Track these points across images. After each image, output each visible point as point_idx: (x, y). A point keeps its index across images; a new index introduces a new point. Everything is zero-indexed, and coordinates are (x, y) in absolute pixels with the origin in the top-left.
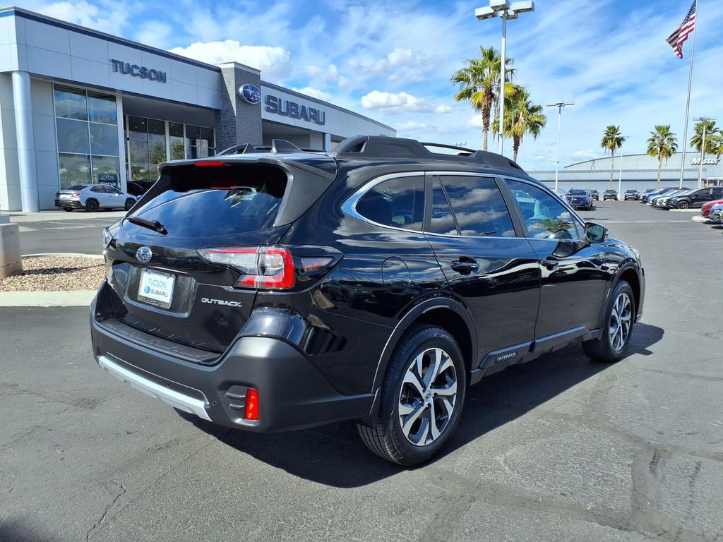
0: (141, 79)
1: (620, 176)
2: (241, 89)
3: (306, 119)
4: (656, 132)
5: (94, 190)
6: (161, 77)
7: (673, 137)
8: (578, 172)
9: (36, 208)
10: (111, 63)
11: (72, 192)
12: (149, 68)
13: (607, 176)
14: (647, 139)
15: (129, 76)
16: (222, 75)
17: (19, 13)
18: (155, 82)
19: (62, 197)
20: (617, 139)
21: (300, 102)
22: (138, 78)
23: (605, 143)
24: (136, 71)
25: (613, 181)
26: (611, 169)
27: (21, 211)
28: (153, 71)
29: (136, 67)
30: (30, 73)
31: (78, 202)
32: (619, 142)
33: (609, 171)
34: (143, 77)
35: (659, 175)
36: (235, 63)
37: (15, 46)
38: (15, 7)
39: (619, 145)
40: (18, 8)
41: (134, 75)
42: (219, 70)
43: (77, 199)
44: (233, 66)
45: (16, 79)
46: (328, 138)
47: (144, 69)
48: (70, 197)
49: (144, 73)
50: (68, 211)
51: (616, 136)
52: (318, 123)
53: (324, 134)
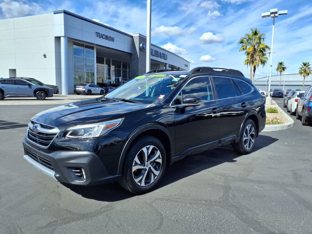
0: (105, 40)
1: (284, 83)
2: (141, 45)
3: (161, 58)
4: (303, 64)
5: (90, 86)
6: (112, 40)
7: (310, 66)
8: (264, 81)
9: (68, 94)
10: (96, 33)
11: (82, 87)
12: (109, 36)
13: (278, 83)
14: (299, 68)
15: (101, 39)
16: (133, 39)
17: (65, 13)
18: (110, 41)
19: (77, 89)
20: (283, 68)
21: (159, 51)
22: (104, 40)
23: (278, 69)
24: (104, 37)
25: (281, 85)
26: (280, 80)
27: (61, 94)
28: (110, 37)
29: (104, 35)
30: (68, 37)
31: (85, 91)
32: (284, 69)
33: (279, 81)
34: (106, 40)
35: (304, 83)
36: (139, 34)
37: (63, 26)
38: (64, 10)
39: (284, 70)
40: (65, 11)
41: (103, 38)
42: (132, 37)
43: (84, 90)
44: (138, 35)
45: (62, 39)
46: (167, 66)
47: (107, 36)
48: (80, 88)
49: (107, 38)
50: (78, 95)
51: (283, 66)
52: (165, 59)
53: (166, 64)
